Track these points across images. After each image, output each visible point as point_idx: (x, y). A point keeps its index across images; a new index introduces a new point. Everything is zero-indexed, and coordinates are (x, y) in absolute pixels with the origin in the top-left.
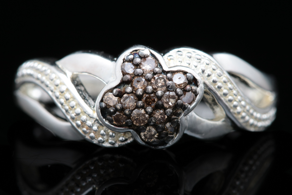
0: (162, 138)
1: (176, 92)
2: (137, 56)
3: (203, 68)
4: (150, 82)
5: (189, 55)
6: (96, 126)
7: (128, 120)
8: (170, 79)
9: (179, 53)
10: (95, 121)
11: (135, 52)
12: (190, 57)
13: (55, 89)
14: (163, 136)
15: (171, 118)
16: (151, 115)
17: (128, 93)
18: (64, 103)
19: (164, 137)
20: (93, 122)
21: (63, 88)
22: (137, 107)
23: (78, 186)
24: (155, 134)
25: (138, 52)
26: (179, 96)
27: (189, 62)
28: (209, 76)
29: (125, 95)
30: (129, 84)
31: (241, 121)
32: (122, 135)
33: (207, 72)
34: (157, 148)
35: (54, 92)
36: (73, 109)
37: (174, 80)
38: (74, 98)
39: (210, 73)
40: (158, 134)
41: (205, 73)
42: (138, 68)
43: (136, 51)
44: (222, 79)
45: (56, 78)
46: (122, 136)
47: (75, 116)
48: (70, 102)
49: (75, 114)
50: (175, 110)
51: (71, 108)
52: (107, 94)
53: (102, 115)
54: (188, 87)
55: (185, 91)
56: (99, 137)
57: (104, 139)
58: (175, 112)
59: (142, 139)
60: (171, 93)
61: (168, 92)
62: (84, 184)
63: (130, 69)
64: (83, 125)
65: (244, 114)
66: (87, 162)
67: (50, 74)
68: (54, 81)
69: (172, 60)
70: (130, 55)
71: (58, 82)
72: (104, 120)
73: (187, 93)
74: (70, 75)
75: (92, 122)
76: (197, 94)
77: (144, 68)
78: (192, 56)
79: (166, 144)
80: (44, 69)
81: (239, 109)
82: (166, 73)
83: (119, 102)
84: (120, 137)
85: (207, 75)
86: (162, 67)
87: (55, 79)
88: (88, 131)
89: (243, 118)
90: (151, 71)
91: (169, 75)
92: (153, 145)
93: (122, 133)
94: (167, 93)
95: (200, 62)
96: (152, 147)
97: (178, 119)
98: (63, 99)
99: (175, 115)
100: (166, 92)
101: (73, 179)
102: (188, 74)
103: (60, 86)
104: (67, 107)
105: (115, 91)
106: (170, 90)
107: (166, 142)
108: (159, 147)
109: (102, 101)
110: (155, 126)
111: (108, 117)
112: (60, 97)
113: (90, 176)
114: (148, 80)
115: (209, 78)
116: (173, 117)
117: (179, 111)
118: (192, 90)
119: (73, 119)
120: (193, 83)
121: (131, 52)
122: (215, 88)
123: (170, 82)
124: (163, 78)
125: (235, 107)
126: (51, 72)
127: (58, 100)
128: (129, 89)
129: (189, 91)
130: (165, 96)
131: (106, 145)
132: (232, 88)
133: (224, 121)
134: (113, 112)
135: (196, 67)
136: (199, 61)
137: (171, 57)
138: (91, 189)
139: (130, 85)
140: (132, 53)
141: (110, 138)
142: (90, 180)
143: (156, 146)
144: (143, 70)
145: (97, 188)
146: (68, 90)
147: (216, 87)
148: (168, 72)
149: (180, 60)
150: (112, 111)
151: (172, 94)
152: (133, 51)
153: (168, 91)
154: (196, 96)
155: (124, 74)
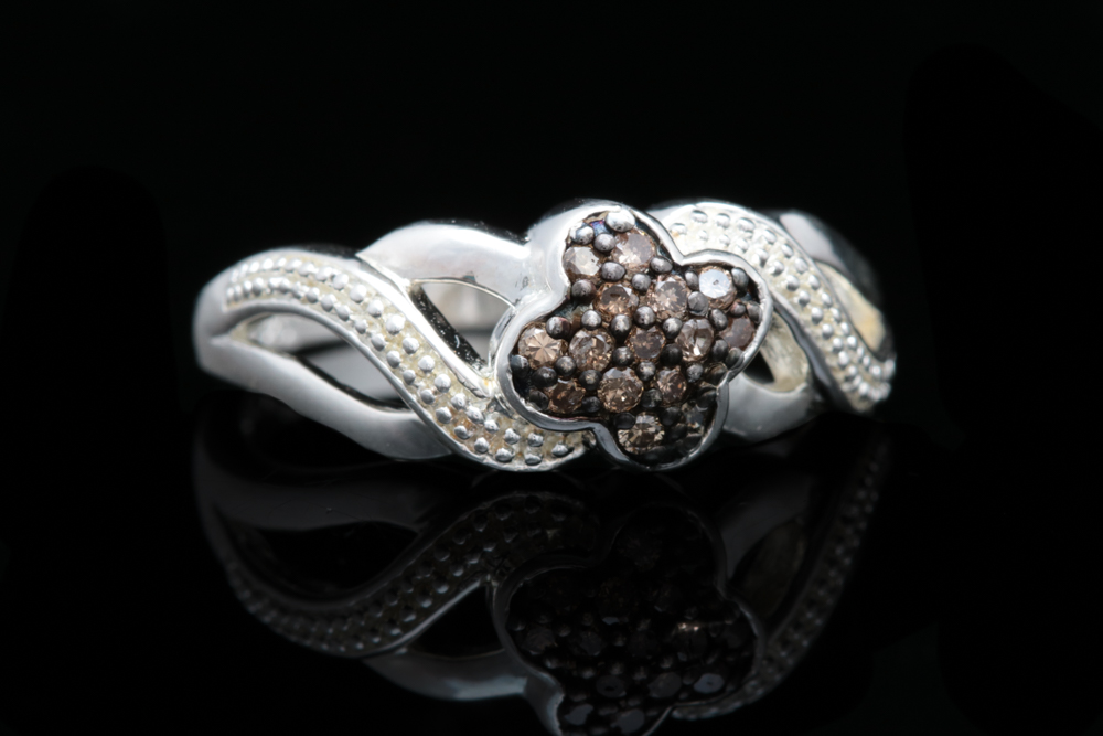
0: (674, 440)
1: (711, 320)
2: (601, 228)
3: (762, 254)
4: (644, 297)
5: (723, 220)
6: (493, 418)
7: (589, 400)
8: (694, 287)
9: (698, 216)
10: (488, 407)
11: (593, 219)
12: (725, 227)
13: (371, 324)
14: (675, 436)
15: (697, 387)
16: (649, 382)
17: (589, 328)
18: (401, 360)
19: (677, 440)
20: (484, 408)
21: (397, 322)
22: (615, 363)
23: (441, 578)
24: (657, 432)
25: (600, 218)
26: (717, 329)
27: (725, 239)
28: (778, 273)
29: (581, 334)
30: (590, 304)
31: (845, 387)
32: (559, 438)
33: (773, 263)
34: (657, 469)
35: (369, 335)
36: (429, 375)
37: (701, 289)
38: (428, 347)
39: (778, 264)
40: (663, 433)
41: (769, 267)
42: (608, 261)
43: (597, 215)
44: (807, 278)
45: (369, 295)
46: (561, 441)
47: (435, 393)
48: (416, 359)
49: (434, 388)
50: (708, 366)
51: (421, 373)
52: (527, 332)
53: (516, 389)
54: (738, 306)
55: (731, 316)
56: (501, 447)
57: (512, 451)
58: (709, 371)
59: (622, 448)
60: (698, 321)
61: (692, 320)
62: (459, 574)
63: (588, 264)
64: (457, 417)
65: (852, 370)
66: (464, 517)
67: (350, 286)
68: (366, 305)
69: (682, 236)
70: (582, 227)
71: (378, 305)
72: (523, 401)
73: (737, 321)
74: (405, 284)
75: (480, 408)
76: (757, 322)
77: (622, 259)
78: (730, 222)
79: (682, 456)
80: (327, 273)
81: (843, 357)
82: (682, 270)
83: (565, 351)
84: (553, 445)
85: (772, 270)
86: (669, 256)
87: (366, 300)
88: (470, 434)
89: (849, 379)
90: (642, 266)
91: (689, 276)
92: (647, 463)
93: (561, 434)
94: (690, 323)
95: (751, 238)
96: (643, 466)
97: (715, 389)
98: (396, 350)
99: (708, 381)
100: (685, 321)
101: (427, 563)
102: (734, 272)
103: (384, 317)
104: (411, 372)
105: (551, 323)
106: (696, 315)
107: (680, 451)
108: (663, 466)
109: (515, 351)
110: (658, 411)
111: (534, 392)
112: (387, 344)
113: (476, 550)
114: (640, 291)
115: (778, 278)
116: (703, 385)
117: (719, 370)
118: (746, 312)
119: (428, 401)
120: (748, 294)
121: (584, 221)
122: (792, 304)
123: (695, 294)
124: (675, 285)
125: (837, 351)
126: (351, 281)
127: (382, 353)
128: (592, 317)
129: (738, 316)
130: (684, 331)
131: (518, 466)
132: (829, 302)
133: (805, 390)
134: (548, 379)
136: (749, 234)
137: (680, 228)
138: (476, 585)
139: (591, 307)
140: (588, 221)
141: (529, 449)
142: (475, 561)
143: (653, 463)
144: (622, 265)
145: (494, 583)
146: (409, 325)
147: (796, 300)
148: (686, 268)
149: (704, 235)
150: (546, 376)
151: (702, 324)
152: (590, 216)
153: (692, 317)
154: (756, 326)
155: (574, 276)
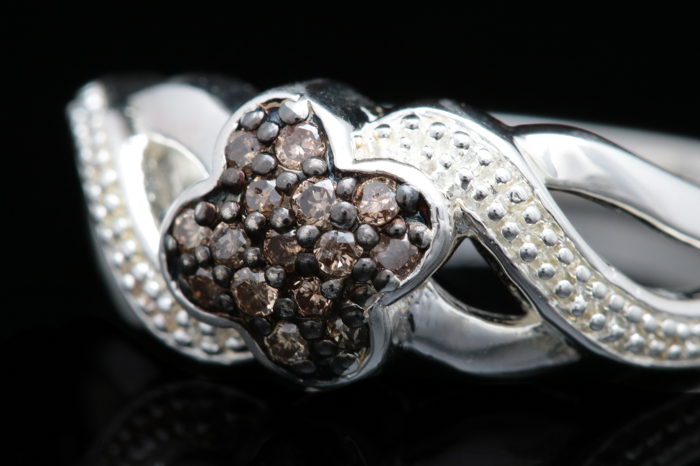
0: (323, 357)
1: (355, 235)
2: (276, 116)
3: (467, 174)
4: (289, 198)
5: (438, 129)
7: (222, 297)
9: (411, 121)
14: (324, 353)
15: (341, 305)
17: (227, 221)
19: (329, 356)
22: (245, 263)
25: (279, 105)
26: (362, 246)
27: (430, 151)
28: (480, 197)
29: (221, 226)
30: (238, 195)
32: (233, 332)
33: (478, 186)
36: (119, 239)
38: (126, 210)
39: (485, 190)
41: (471, 188)
43: (279, 101)
44: (524, 210)
46: (236, 335)
47: (124, 260)
48: (114, 219)
49: (123, 255)
50: (353, 284)
53: (168, 271)
54: (399, 224)
55: (386, 234)
56: (175, 329)
58: (353, 290)
59: (268, 354)
60: (341, 234)
61: (334, 231)
69: (385, 139)
70: (257, 110)
72: (173, 285)
73: (393, 242)
76: (423, 247)
78: (446, 133)
79: (338, 376)
82: (340, 175)
83: (207, 241)
85: (474, 193)
86: (331, 158)
88: (150, 308)
91: (348, 183)
92: (300, 376)
94: (330, 234)
95: (463, 155)
97: (362, 311)
98: (104, 206)
99: (353, 300)
100: (326, 231)
102: (403, 188)
103: (105, 169)
104: (107, 233)
105: (199, 207)
106: (340, 227)
107: (335, 371)
108: (319, 382)
109: (170, 230)
110: (296, 323)
111: (181, 277)
114: (286, 191)
115: (482, 203)
116: (348, 303)
117: (364, 290)
120: (418, 214)
121: (263, 103)
122: (498, 233)
124: (324, 190)
129: (400, 236)
130: (321, 242)
132: (555, 239)
133: (537, 330)
134: (188, 267)
135: (446, 166)
137: (385, 130)
139: (239, 198)
140: (265, 107)
143: (308, 377)
144: (278, 159)
147: (501, 231)
148: (348, 174)
149: (406, 141)
151: (345, 237)
153: (334, 228)
154: (422, 251)
155: (231, 163)
